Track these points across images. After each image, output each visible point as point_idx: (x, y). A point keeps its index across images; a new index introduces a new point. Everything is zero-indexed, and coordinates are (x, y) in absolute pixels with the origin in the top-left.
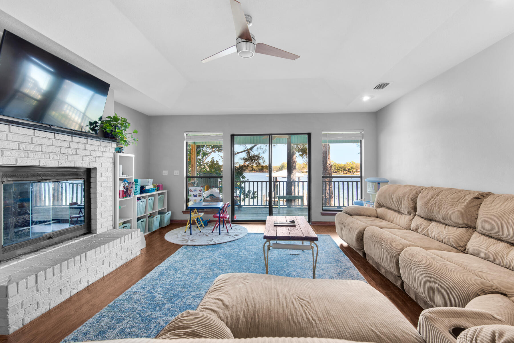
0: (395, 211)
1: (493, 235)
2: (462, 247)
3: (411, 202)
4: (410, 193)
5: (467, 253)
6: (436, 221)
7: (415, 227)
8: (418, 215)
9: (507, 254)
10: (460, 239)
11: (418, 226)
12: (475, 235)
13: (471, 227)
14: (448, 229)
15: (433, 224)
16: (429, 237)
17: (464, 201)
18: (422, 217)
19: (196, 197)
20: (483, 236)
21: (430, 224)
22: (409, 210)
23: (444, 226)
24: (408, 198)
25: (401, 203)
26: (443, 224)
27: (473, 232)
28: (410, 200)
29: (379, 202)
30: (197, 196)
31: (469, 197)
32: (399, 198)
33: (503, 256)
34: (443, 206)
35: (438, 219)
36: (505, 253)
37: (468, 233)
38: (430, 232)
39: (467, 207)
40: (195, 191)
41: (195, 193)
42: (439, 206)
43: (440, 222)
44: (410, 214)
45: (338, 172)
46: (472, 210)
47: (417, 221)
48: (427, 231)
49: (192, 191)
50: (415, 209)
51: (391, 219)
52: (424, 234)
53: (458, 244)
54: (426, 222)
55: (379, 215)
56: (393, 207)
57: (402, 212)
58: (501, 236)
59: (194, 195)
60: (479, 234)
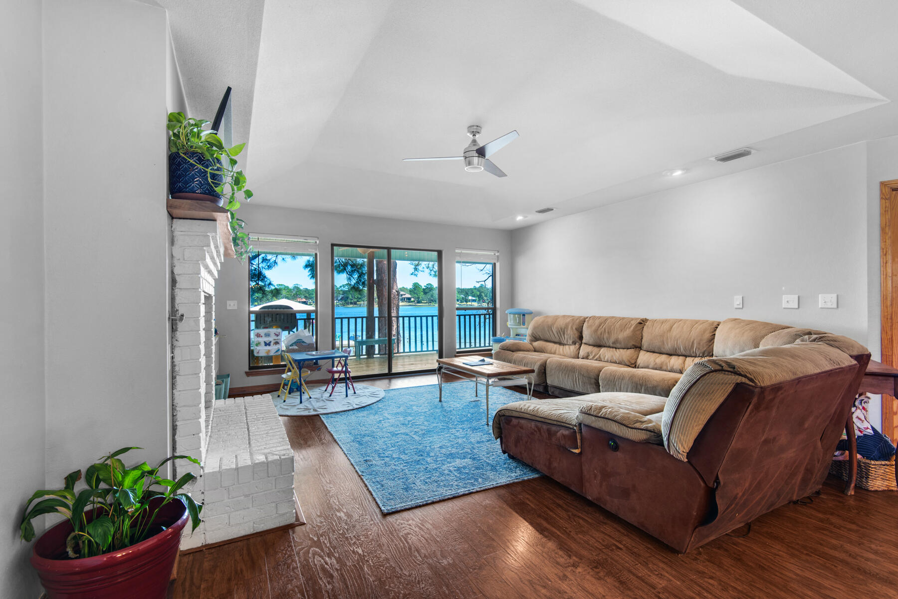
0: (555, 343)
1: (656, 351)
2: (633, 364)
3: (576, 332)
4: (573, 324)
5: (638, 368)
6: (605, 347)
7: (586, 355)
8: (585, 344)
9: (669, 362)
10: (631, 358)
11: (588, 353)
12: (642, 353)
13: (638, 347)
14: (620, 351)
15: (603, 350)
16: (601, 361)
17: (631, 327)
18: (590, 345)
19: (269, 345)
20: (649, 353)
21: (600, 350)
22: (574, 340)
23: (614, 349)
24: (572, 328)
25: (564, 334)
26: (613, 348)
27: (639, 351)
28: (575, 330)
29: (534, 336)
30: (272, 344)
31: (634, 323)
32: (561, 329)
33: (667, 364)
34: (613, 332)
35: (608, 344)
36: (668, 361)
37: (637, 352)
38: (602, 357)
39: (634, 331)
40: (267, 335)
41: (267, 339)
42: (608, 332)
43: (609, 347)
44: (575, 344)
45: (358, 303)
46: (638, 332)
47: (584, 350)
48: (600, 356)
49: (262, 337)
50: (581, 338)
51: (553, 351)
52: (596, 360)
53: (630, 362)
54: (596, 349)
55: (537, 349)
56: (554, 339)
57: (565, 342)
58: (663, 350)
59: (265, 343)
60: (645, 352)
